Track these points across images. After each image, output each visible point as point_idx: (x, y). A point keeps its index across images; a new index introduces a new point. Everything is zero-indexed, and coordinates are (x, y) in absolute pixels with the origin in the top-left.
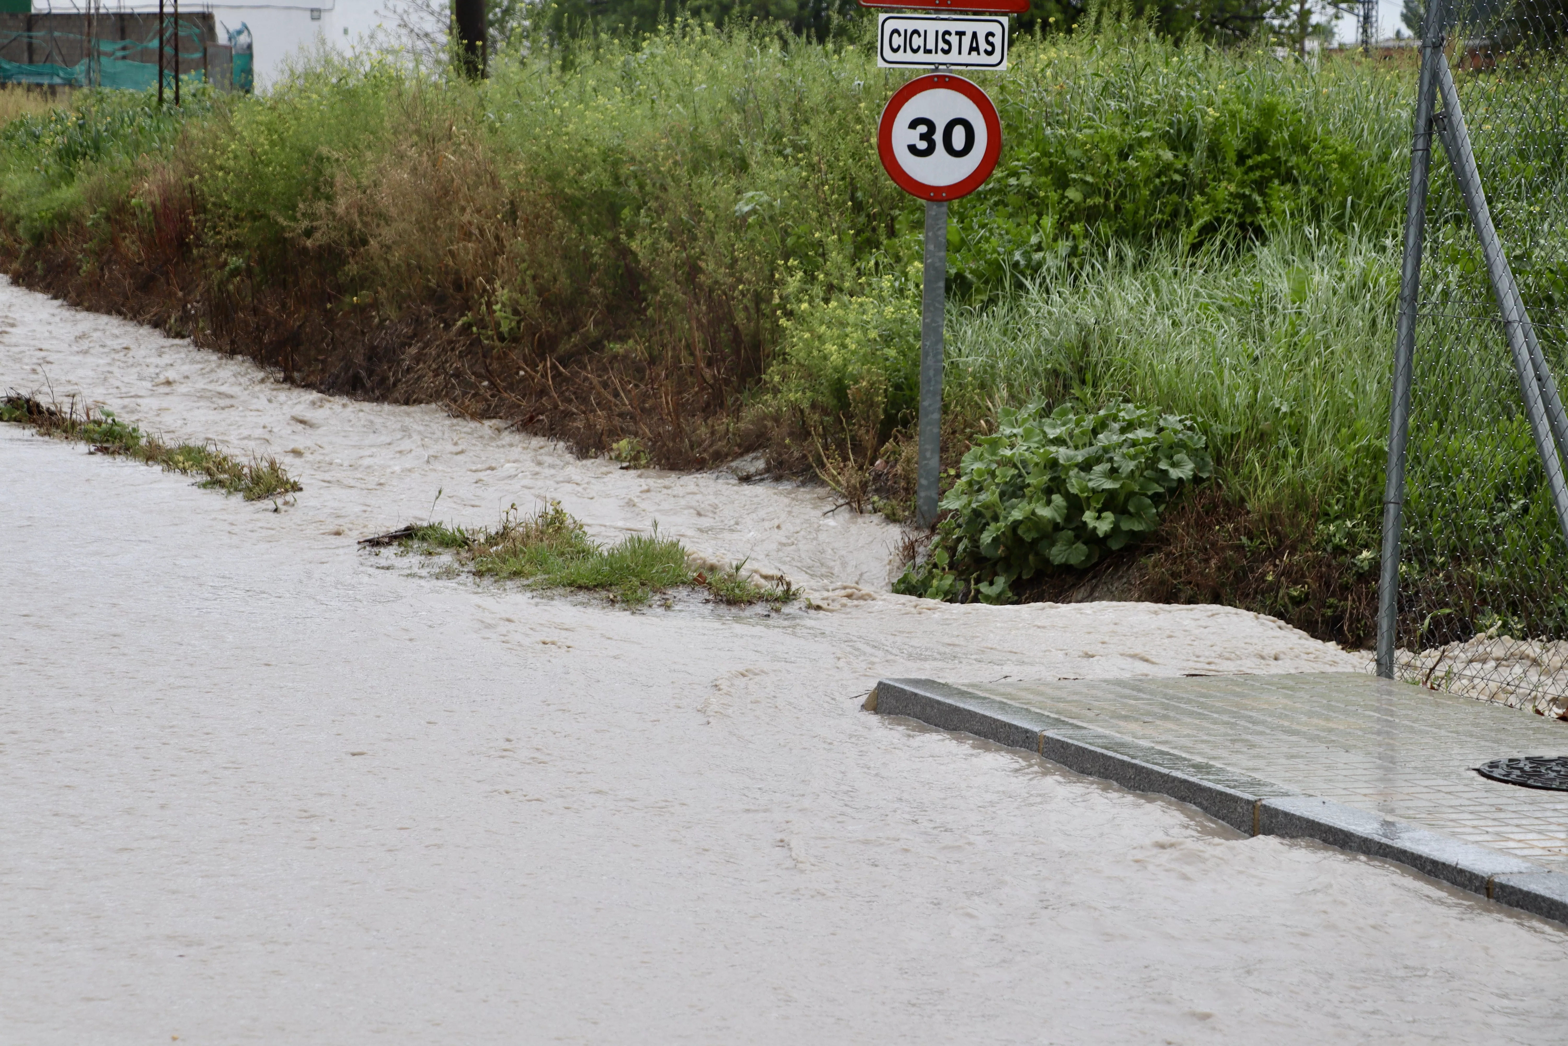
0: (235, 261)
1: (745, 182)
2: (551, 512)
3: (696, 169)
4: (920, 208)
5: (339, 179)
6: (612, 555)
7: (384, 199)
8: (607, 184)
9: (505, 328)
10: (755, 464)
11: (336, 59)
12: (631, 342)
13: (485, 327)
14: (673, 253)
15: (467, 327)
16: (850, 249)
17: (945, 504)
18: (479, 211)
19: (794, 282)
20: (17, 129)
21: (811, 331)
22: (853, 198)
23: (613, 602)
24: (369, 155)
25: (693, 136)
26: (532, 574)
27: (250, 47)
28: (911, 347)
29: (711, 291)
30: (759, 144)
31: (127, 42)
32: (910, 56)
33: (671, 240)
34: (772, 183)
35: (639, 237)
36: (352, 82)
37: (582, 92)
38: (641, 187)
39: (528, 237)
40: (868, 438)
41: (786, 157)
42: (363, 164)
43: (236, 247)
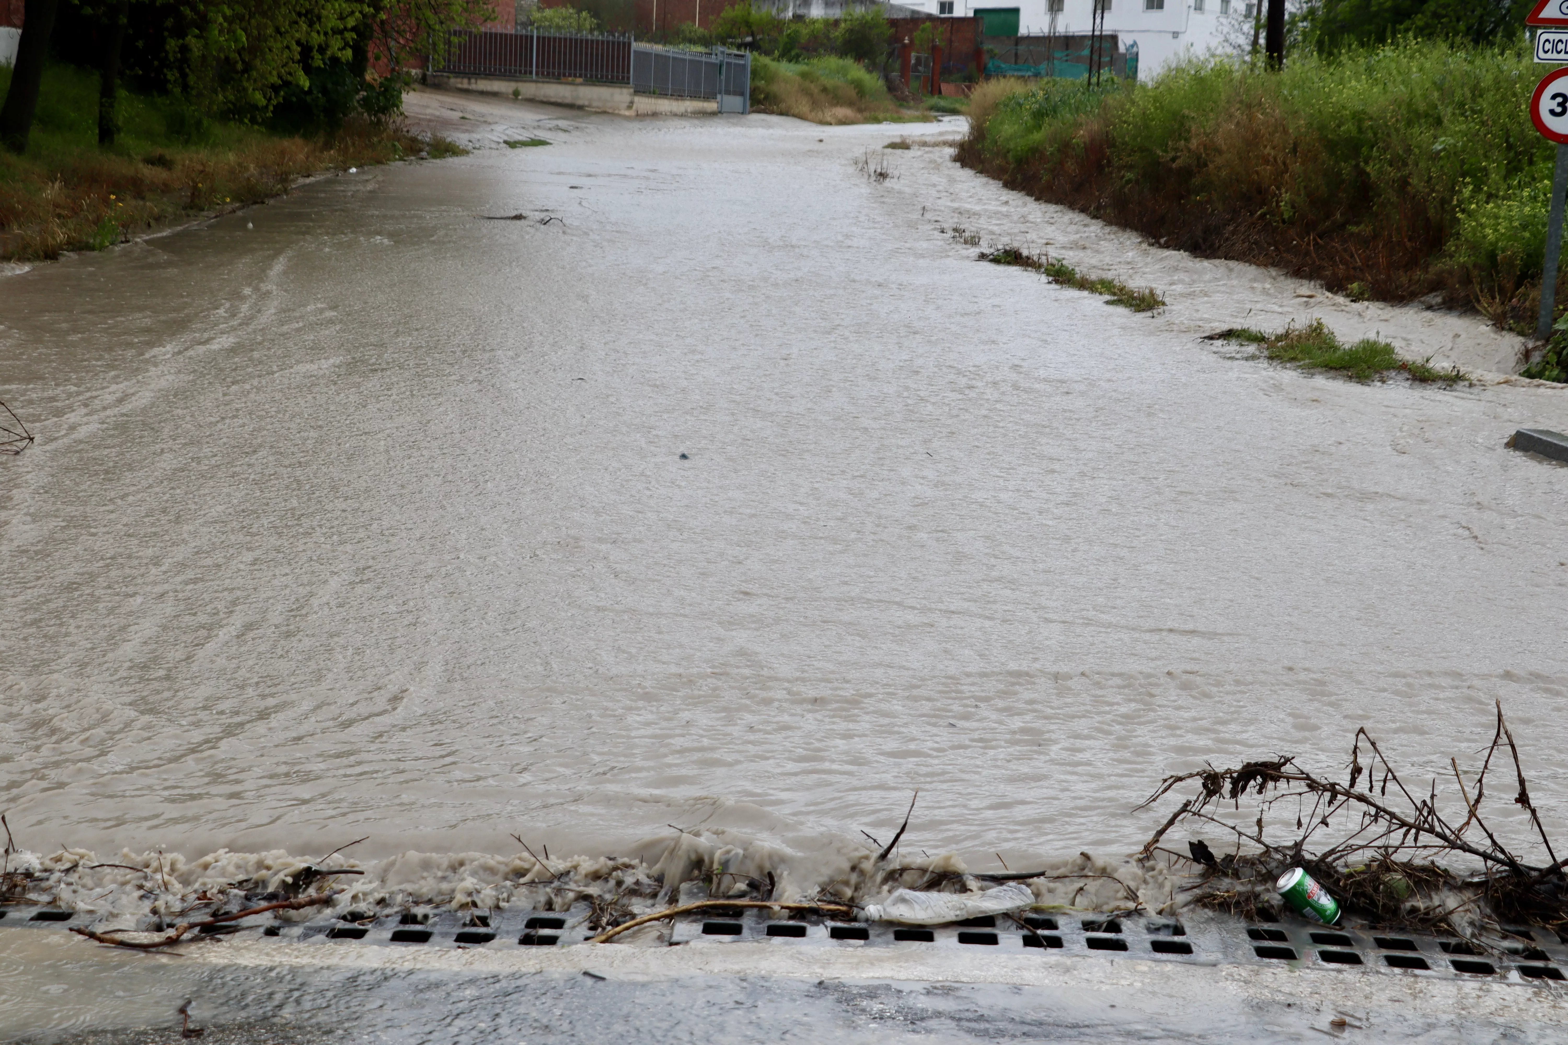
0: (1129, 175)
1: (1440, 132)
2: (1315, 324)
3: (1409, 123)
4: (1552, 148)
5: (1193, 128)
6: (1351, 350)
7: (1219, 140)
8: (1354, 133)
9: (1286, 216)
10: (1436, 299)
11: (1195, 60)
12: (1362, 226)
13: (1274, 215)
14: (1392, 173)
15: (1263, 215)
16: (1503, 172)
17: (1557, 326)
18: (1274, 148)
19: (1467, 192)
20: (1010, 100)
21: (1476, 221)
22: (1507, 141)
23: (1350, 378)
24: (1212, 115)
25: (1409, 105)
26: (1303, 359)
27: (1137, 54)
28: (1539, 232)
29: (1414, 197)
30: (1450, 110)
31: (1069, 52)
32: (1555, 56)
33: (1391, 166)
34: (1456, 133)
35: (1371, 164)
36: (1203, 73)
37: (1342, 79)
38: (1375, 134)
39: (1302, 164)
40: (1509, 286)
41: (1466, 117)
42: (1207, 121)
43: (1130, 167)
